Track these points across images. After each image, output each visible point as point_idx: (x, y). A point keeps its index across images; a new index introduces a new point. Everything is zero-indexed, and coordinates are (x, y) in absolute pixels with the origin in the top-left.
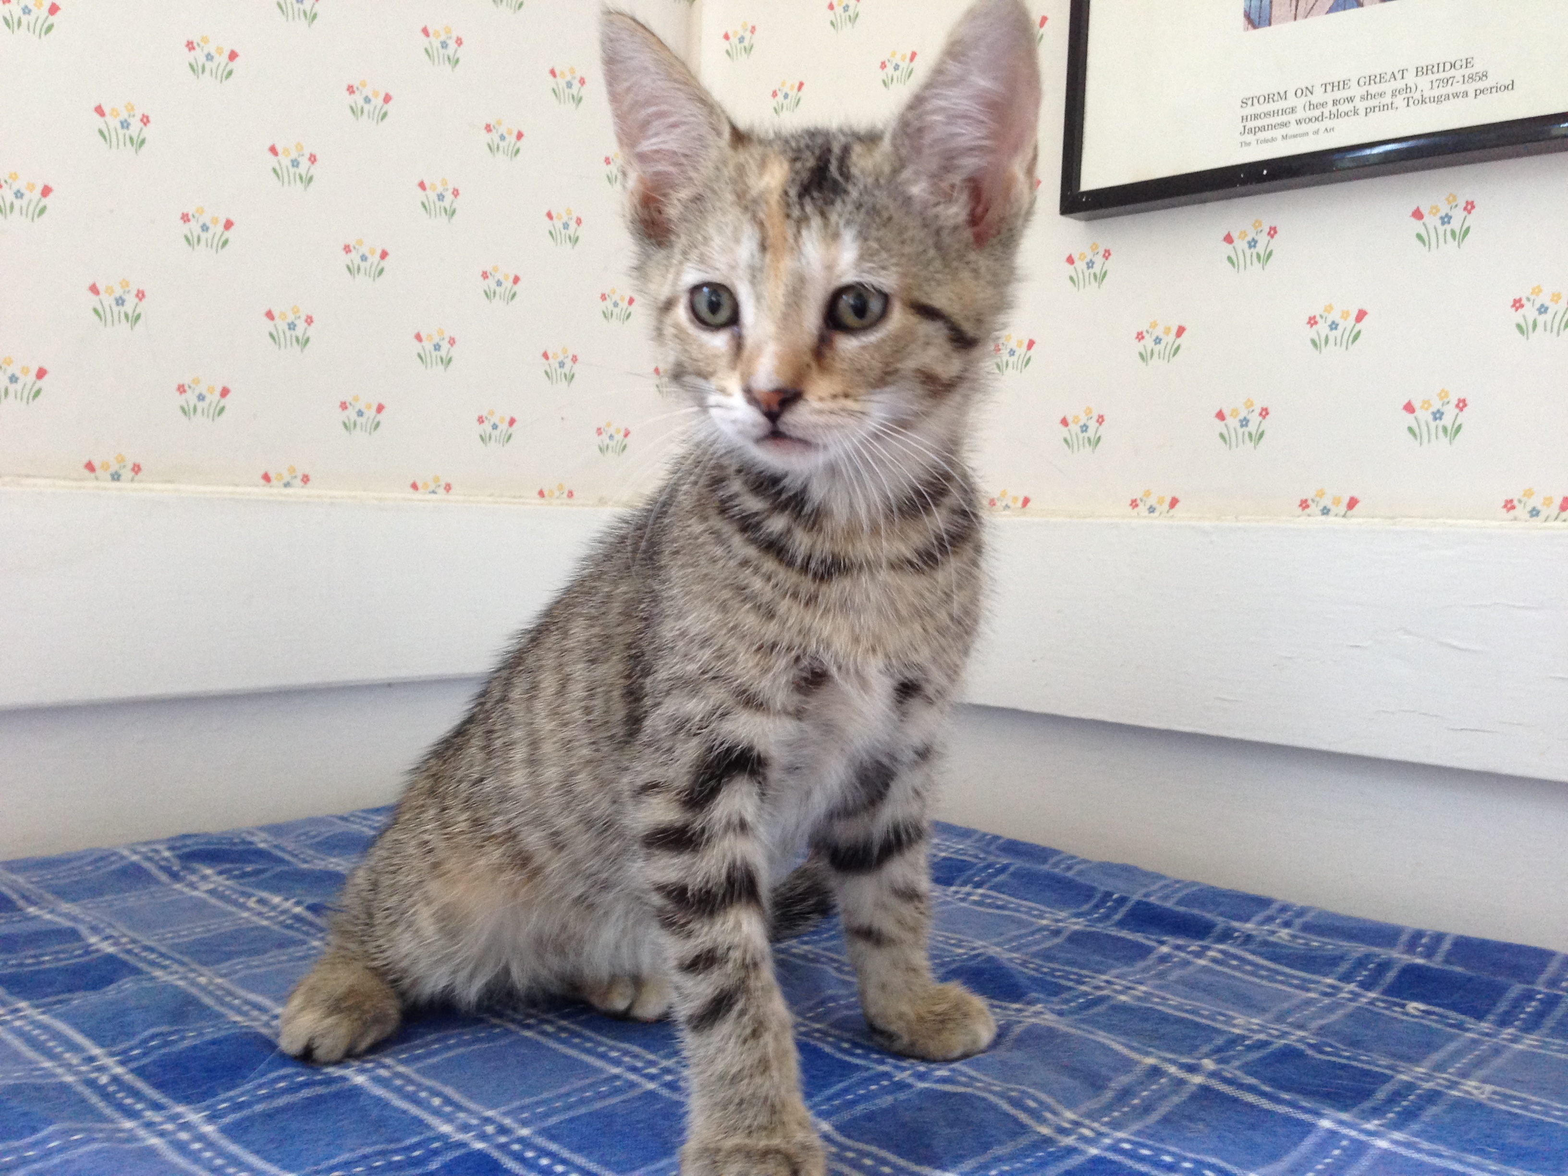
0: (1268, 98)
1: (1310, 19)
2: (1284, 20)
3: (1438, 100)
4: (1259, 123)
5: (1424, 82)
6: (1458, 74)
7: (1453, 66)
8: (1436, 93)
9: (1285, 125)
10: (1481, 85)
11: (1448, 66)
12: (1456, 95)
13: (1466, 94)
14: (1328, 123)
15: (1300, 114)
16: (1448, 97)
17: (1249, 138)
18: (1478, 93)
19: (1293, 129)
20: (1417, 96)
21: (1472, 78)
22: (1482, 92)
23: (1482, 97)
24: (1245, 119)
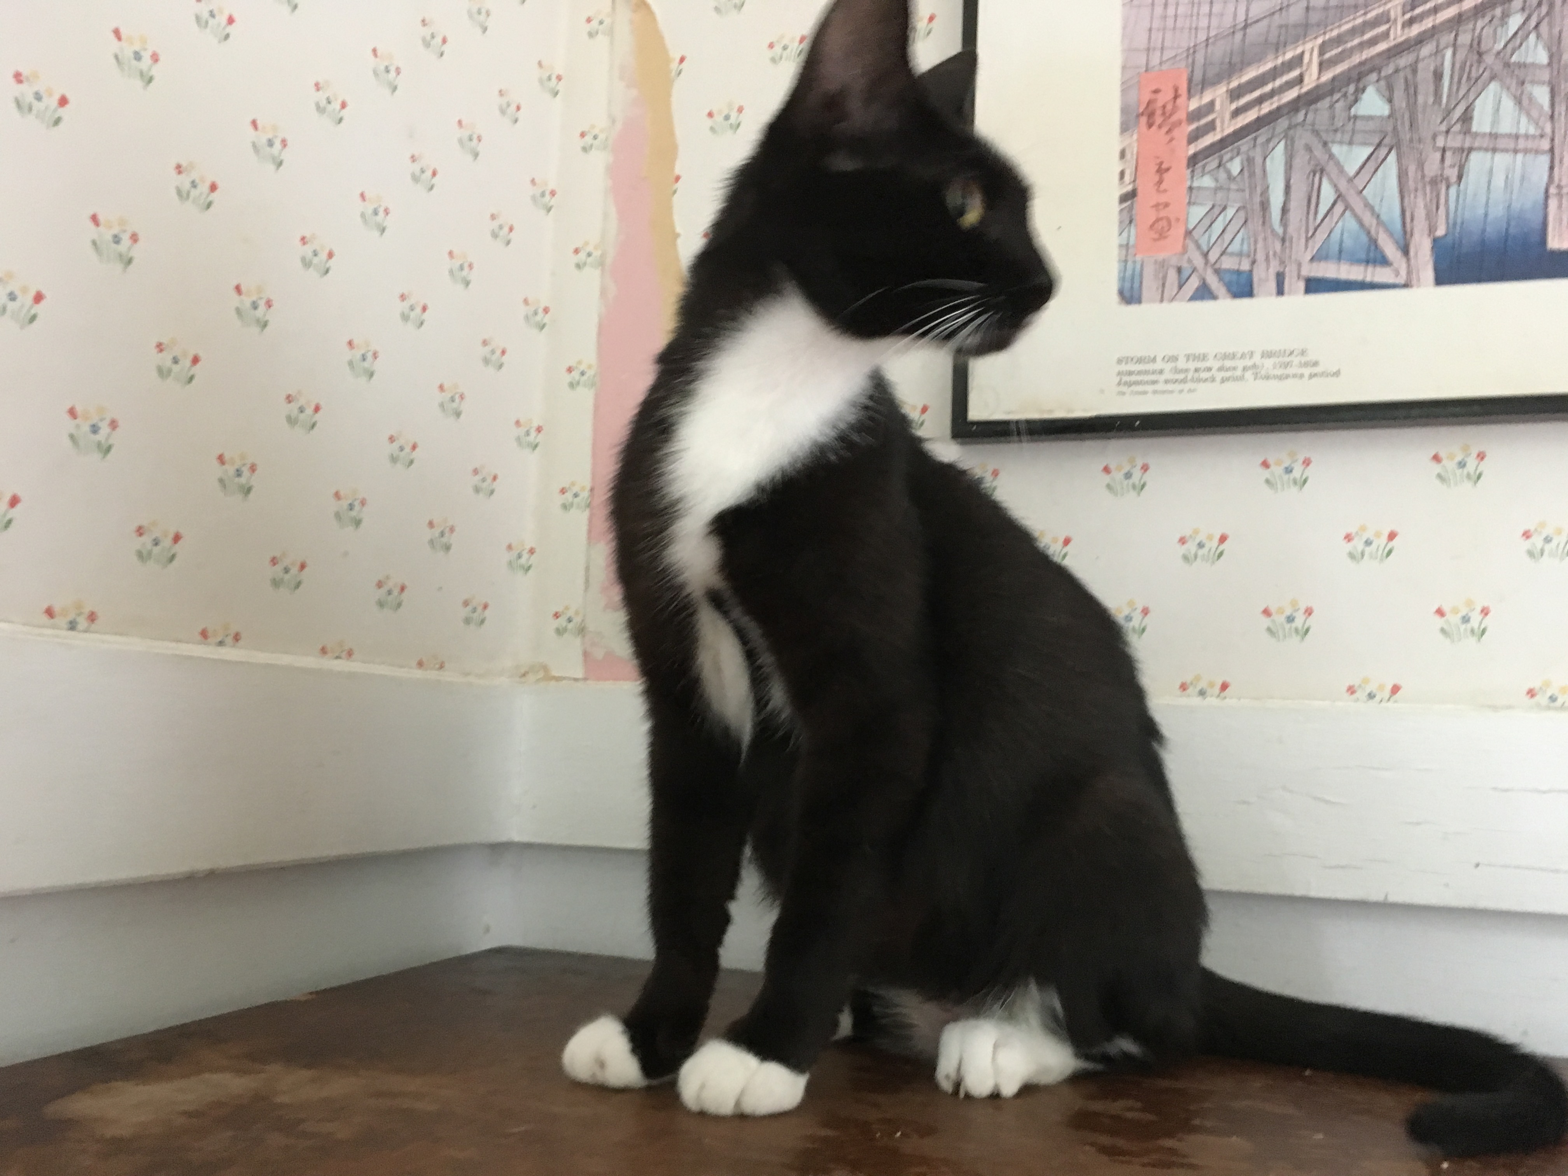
0: (1140, 360)
1: (1175, 304)
2: (1152, 301)
3: (1280, 378)
4: (1133, 378)
5: (1269, 363)
6: (1296, 360)
7: (1291, 353)
8: (1279, 372)
9: (1154, 382)
10: (1316, 370)
11: (1288, 354)
12: (1295, 376)
13: (1302, 377)
14: (1189, 385)
15: (1167, 375)
17: (1124, 389)
18: (1312, 376)
19: (1160, 387)
20: (1263, 372)
21: (1306, 365)
22: (1315, 375)
23: (1314, 380)
24: (1119, 373)
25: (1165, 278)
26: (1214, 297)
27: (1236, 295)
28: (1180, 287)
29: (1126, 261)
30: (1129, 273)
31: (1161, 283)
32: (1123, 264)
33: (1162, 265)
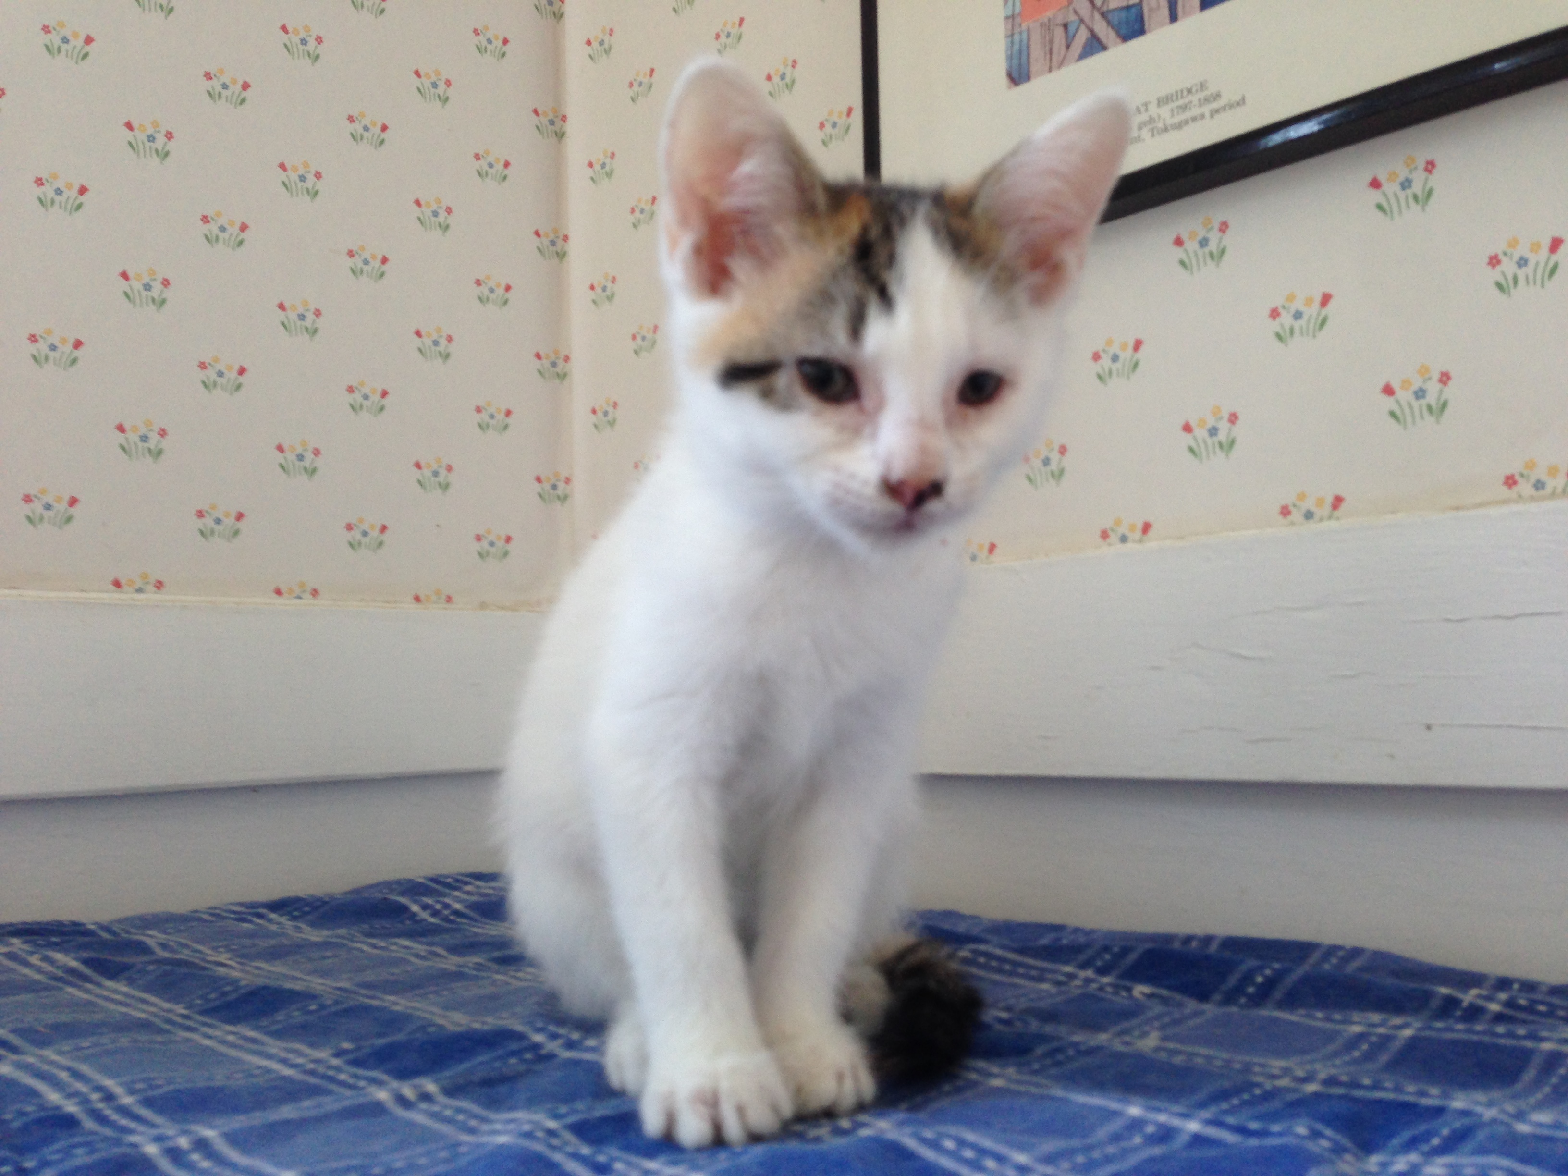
1: (1063, 70)
2: (1040, 74)
3: (1179, 126)
5: (1165, 112)
6: (1194, 98)
7: (1189, 91)
8: (1177, 119)
10: (1215, 105)
11: (1185, 93)
12: (1194, 119)
13: (1202, 116)
16: (1187, 122)
18: (1214, 112)
20: (1160, 125)
21: (1207, 100)
22: (1217, 111)
23: (1217, 117)
25: (1051, 42)
26: (1104, 48)
27: (1126, 38)
28: (1068, 47)
29: (1012, 35)
30: (1016, 47)
31: (1048, 48)
32: (1009, 40)
33: (1047, 27)
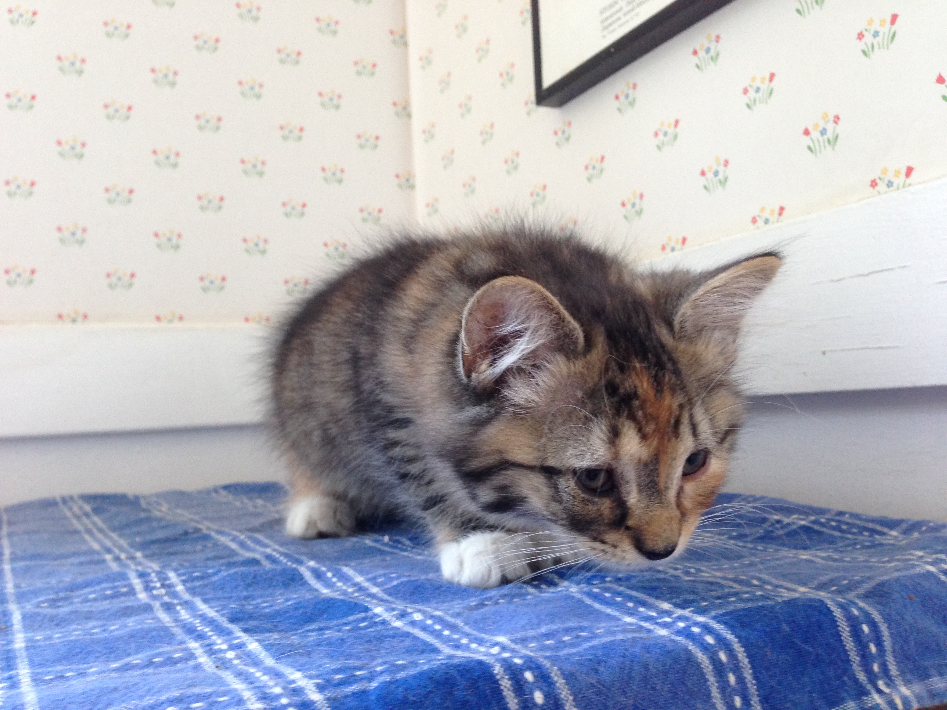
4: (609, 21)
9: (619, 19)
14: (636, 10)
15: (625, 9)
17: (606, 32)
19: (623, 19)
24: (602, 22)
